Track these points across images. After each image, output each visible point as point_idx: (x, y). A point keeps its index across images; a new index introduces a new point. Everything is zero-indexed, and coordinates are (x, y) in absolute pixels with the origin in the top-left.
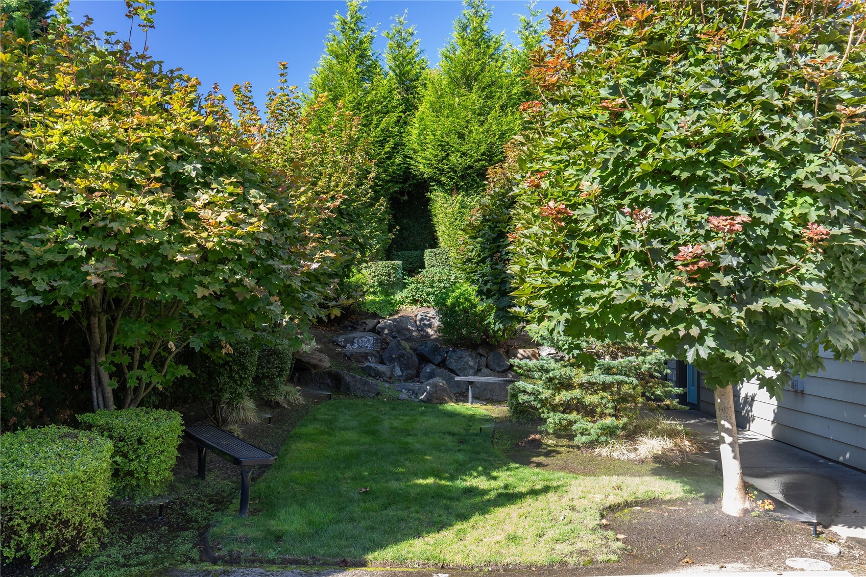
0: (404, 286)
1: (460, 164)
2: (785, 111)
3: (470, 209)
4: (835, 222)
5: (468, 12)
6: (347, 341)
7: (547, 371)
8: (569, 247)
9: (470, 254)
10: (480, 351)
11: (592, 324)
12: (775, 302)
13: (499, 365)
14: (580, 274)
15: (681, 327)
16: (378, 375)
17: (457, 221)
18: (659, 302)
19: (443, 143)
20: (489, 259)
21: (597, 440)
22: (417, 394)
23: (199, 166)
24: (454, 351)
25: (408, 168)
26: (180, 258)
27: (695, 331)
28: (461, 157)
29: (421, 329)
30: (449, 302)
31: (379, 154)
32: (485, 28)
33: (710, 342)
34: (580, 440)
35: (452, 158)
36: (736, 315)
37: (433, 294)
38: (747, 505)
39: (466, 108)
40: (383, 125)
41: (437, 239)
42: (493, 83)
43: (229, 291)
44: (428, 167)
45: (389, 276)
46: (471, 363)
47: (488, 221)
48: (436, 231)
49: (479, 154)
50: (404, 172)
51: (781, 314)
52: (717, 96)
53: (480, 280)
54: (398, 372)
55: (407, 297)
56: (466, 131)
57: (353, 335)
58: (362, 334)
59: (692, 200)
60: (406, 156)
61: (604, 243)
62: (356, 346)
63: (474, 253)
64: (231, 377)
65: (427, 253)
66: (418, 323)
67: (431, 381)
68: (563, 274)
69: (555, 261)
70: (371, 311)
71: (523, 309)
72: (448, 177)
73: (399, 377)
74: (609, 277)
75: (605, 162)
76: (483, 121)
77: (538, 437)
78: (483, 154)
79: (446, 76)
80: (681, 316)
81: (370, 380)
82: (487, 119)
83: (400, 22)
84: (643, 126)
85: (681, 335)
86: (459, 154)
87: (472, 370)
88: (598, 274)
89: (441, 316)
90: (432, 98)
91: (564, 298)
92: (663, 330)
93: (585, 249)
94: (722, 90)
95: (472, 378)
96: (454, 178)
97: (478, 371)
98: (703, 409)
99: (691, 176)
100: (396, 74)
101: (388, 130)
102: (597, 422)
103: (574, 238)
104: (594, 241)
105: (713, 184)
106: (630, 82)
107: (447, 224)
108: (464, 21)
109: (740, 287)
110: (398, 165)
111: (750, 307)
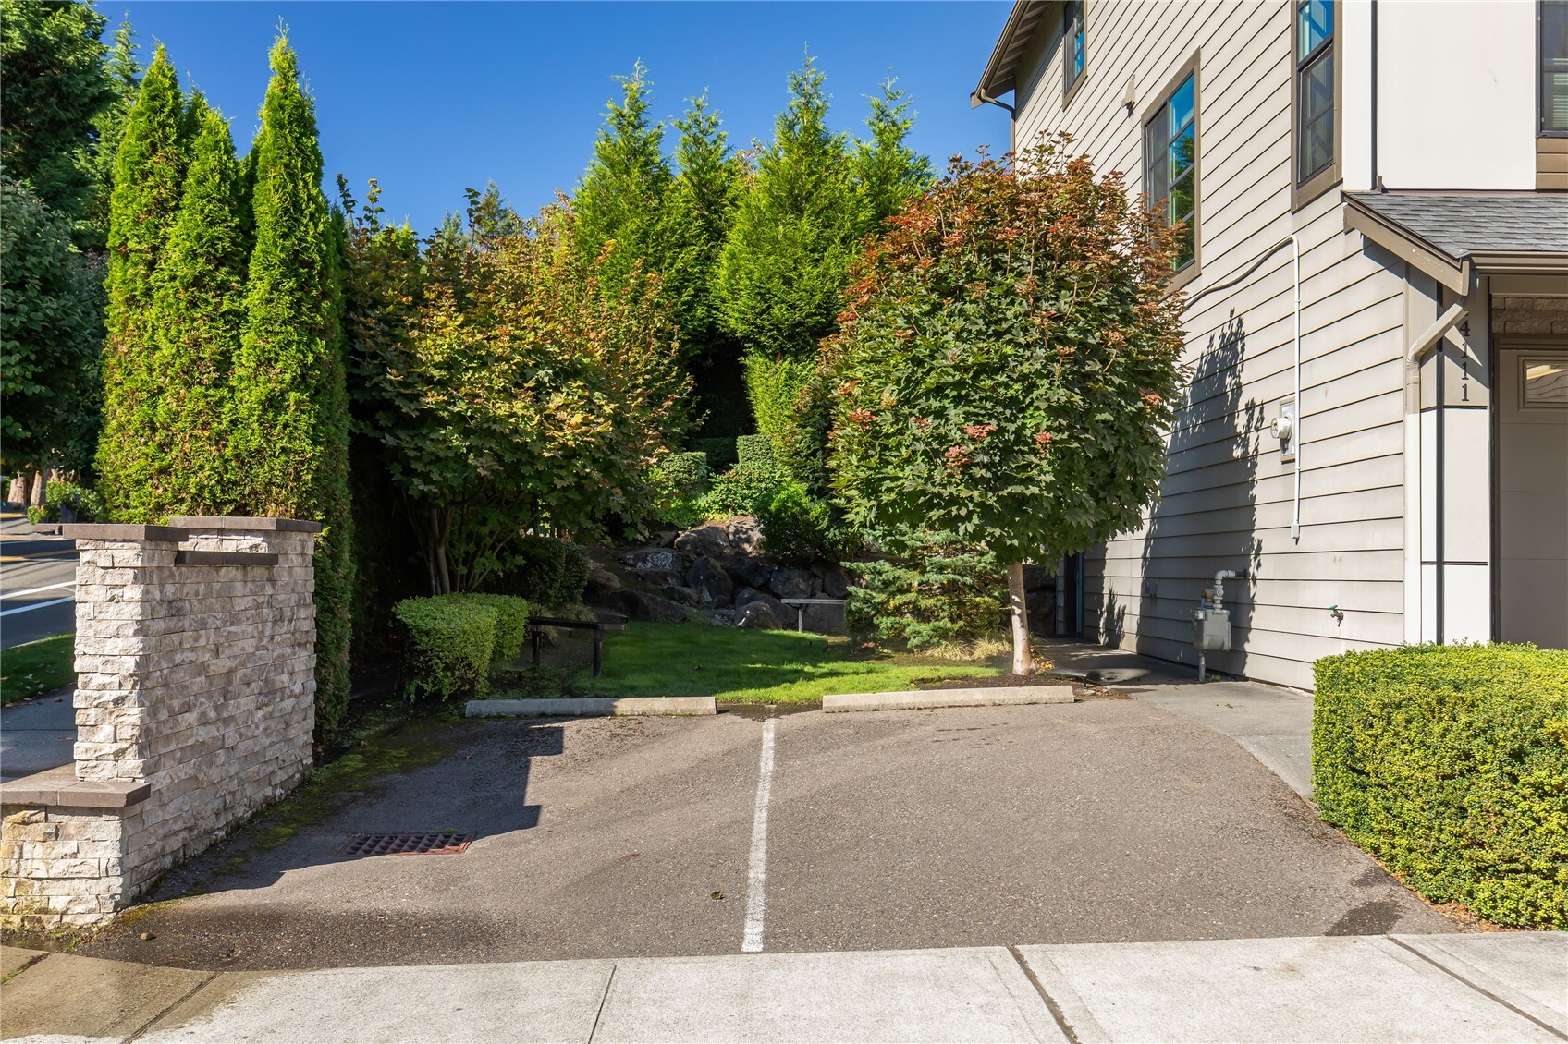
0: (709, 487)
1: (787, 320)
2: (1028, 346)
3: (801, 380)
4: (1059, 430)
5: (796, 101)
6: (637, 558)
7: (880, 573)
8: (873, 447)
9: (798, 446)
10: (815, 570)
11: (894, 509)
12: (1017, 489)
13: (839, 589)
14: (881, 468)
15: (954, 509)
16: (683, 598)
17: (783, 398)
18: (936, 490)
19: (762, 291)
20: (820, 452)
21: (929, 642)
22: (733, 620)
23: (550, 372)
24: (780, 571)
25: (713, 323)
26: (547, 454)
27: (963, 512)
28: (787, 310)
29: (736, 544)
30: (773, 506)
31: (675, 304)
32: (820, 126)
33: (976, 520)
34: (914, 642)
35: (775, 311)
36: (991, 499)
37: (751, 497)
38: (1033, 666)
39: (794, 243)
40: (678, 265)
41: (755, 421)
42: (831, 206)
43: (581, 482)
44: (742, 324)
45: (689, 472)
46: (802, 586)
47: (819, 407)
48: (753, 411)
49: (813, 306)
50: (708, 328)
51: (1023, 500)
52: (980, 332)
53: (810, 476)
54: (707, 597)
55: (714, 502)
56: (793, 274)
57: (646, 551)
58: (656, 550)
59: (961, 412)
60: (710, 306)
61: (900, 444)
62: (649, 565)
63: (803, 444)
64: (541, 578)
65: (741, 440)
66: (731, 537)
67: (751, 604)
68: (870, 468)
69: (862, 458)
70: (665, 520)
71: (843, 500)
72: (770, 337)
73: (707, 603)
74: (903, 470)
75: (899, 379)
76: (817, 260)
77: (871, 644)
78: (818, 306)
79: (766, 195)
80: (954, 500)
81: (674, 603)
82: (822, 258)
83: (698, 106)
84: (928, 352)
85: (953, 514)
86: (784, 306)
87: (804, 592)
88: (895, 468)
89: (762, 526)
90: (746, 228)
91: (870, 488)
92: (942, 512)
93: (885, 448)
94: (984, 328)
95: (802, 601)
96: (777, 339)
97: (813, 596)
98: (1086, 636)
99: (959, 394)
100: (694, 184)
101: (685, 270)
102: (931, 625)
103: (877, 438)
104: (892, 442)
105: (975, 400)
106: (921, 313)
107: (769, 401)
108: (791, 117)
109: (996, 478)
110: (700, 320)
111: (1001, 493)
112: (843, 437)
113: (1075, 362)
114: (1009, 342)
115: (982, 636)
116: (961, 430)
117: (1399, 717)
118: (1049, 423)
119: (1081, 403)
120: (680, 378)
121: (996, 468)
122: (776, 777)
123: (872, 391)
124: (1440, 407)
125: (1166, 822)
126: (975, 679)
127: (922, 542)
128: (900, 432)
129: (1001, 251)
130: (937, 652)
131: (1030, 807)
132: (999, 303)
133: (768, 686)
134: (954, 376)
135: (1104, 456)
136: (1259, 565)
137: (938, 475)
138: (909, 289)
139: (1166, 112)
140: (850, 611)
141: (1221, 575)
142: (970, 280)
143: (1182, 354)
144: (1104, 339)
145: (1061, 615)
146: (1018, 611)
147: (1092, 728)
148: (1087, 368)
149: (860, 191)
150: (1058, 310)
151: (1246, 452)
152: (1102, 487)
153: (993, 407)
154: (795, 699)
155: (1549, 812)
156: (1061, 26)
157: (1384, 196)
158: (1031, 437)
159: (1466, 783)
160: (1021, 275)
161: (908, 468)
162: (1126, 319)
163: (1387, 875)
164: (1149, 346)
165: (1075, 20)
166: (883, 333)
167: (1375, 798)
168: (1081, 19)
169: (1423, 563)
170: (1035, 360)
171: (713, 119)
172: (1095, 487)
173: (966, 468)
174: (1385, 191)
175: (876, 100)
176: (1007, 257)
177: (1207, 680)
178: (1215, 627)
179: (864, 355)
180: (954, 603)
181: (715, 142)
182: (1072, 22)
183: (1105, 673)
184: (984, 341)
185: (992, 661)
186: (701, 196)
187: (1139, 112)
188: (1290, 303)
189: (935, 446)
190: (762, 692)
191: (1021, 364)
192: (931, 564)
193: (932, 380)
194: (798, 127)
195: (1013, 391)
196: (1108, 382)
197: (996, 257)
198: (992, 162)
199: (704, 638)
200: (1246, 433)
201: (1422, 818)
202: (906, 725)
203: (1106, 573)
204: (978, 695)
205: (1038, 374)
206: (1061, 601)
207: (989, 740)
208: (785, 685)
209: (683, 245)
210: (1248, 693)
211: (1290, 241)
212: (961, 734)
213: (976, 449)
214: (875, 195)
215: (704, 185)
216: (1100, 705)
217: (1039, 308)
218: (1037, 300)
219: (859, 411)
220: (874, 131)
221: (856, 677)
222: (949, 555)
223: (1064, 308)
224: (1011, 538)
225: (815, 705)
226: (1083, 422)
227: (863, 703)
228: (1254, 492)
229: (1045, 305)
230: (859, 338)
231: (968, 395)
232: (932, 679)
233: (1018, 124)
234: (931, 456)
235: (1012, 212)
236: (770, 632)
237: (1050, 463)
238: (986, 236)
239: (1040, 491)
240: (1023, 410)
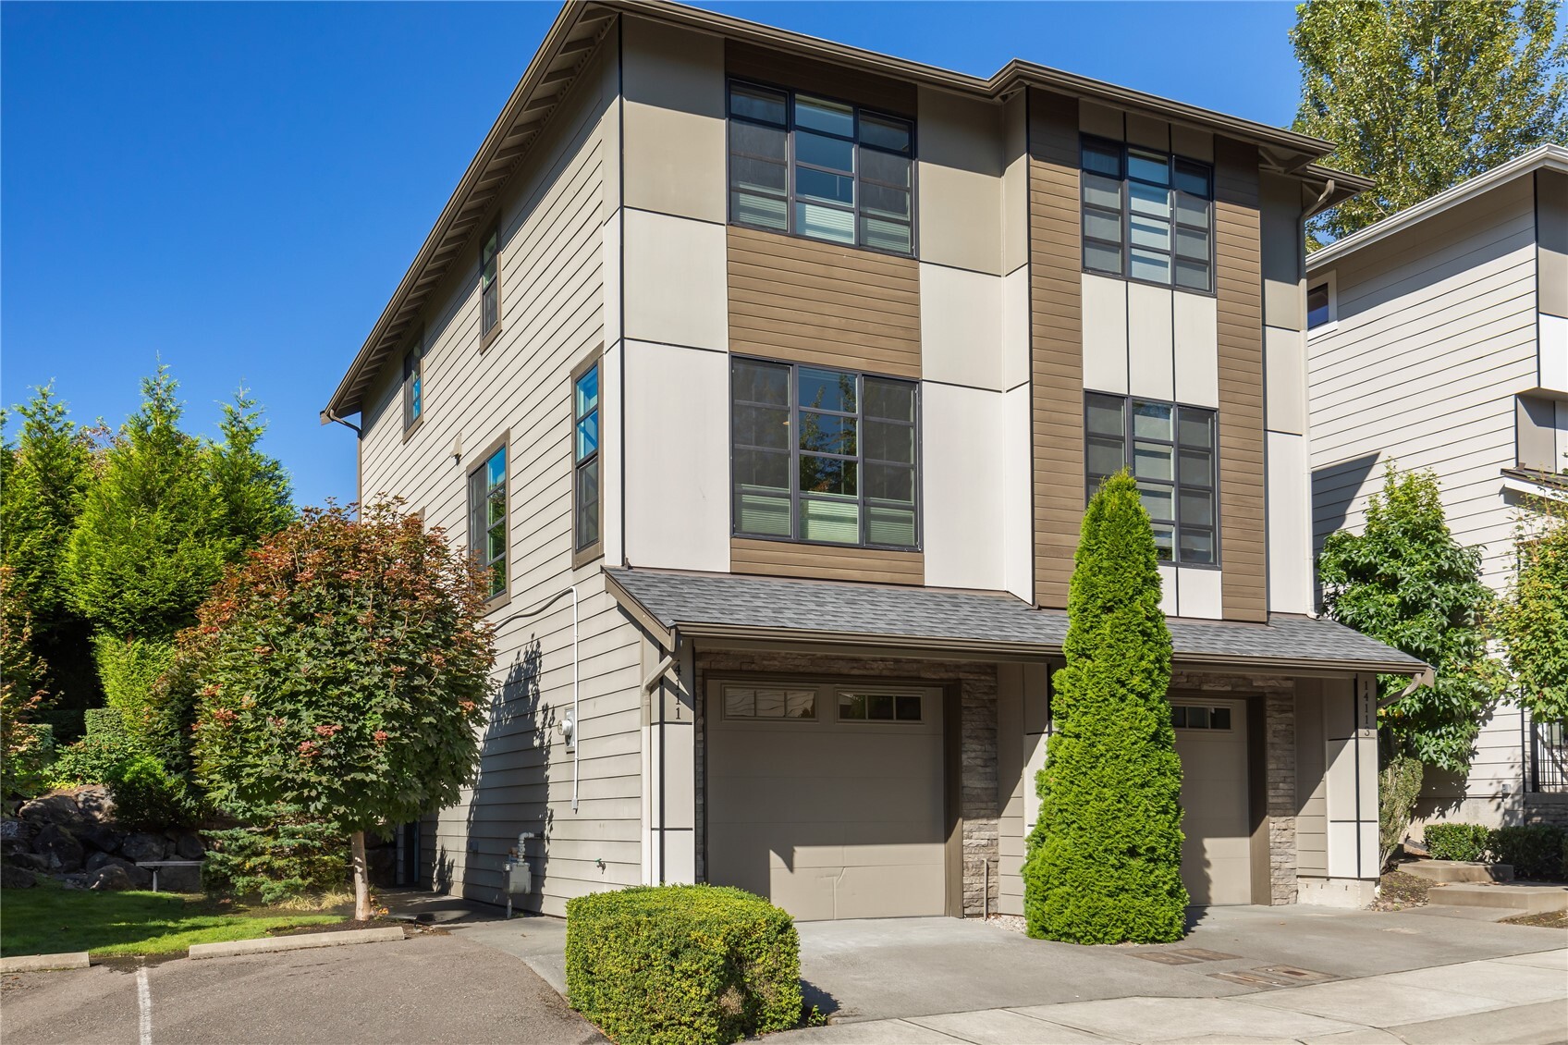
0: (57, 757)
1: (139, 604)
2: (368, 664)
3: (153, 659)
4: (393, 729)
5: (149, 403)
7: (237, 840)
8: (235, 740)
9: (155, 726)
10: (168, 835)
11: (253, 790)
12: (359, 776)
13: (192, 851)
14: (241, 758)
15: (306, 791)
16: (32, 864)
17: (135, 675)
18: (290, 776)
19: (114, 577)
20: (178, 732)
21: (281, 896)
22: (86, 883)
24: (133, 836)
25: (61, 604)
27: (314, 793)
28: (139, 595)
29: (86, 812)
30: (126, 778)
32: (174, 428)
33: (324, 799)
34: (268, 897)
35: (127, 595)
36: (337, 784)
37: (101, 767)
38: (372, 913)
39: (147, 535)
40: (24, 548)
41: (104, 696)
42: (184, 502)
44: (93, 606)
46: (156, 849)
47: (177, 693)
48: (102, 686)
49: (166, 593)
50: (55, 608)
51: (363, 784)
52: (328, 652)
53: (168, 753)
54: (56, 862)
55: (61, 772)
56: (146, 564)
59: (312, 714)
60: (59, 588)
61: (259, 738)
63: (160, 725)
65: (90, 714)
66: (80, 805)
67: (104, 868)
68: (231, 758)
69: (224, 749)
71: (205, 782)
72: (122, 619)
73: (57, 868)
74: (261, 760)
75: (258, 686)
76: (171, 552)
77: (228, 901)
78: (172, 594)
79: (118, 487)
80: (305, 784)
81: (24, 870)
82: (176, 550)
83: (44, 395)
84: (283, 665)
85: (305, 795)
86: (137, 592)
87: (157, 855)
88: (254, 757)
89: (114, 795)
90: (97, 517)
91: (232, 774)
92: (295, 793)
93: (245, 740)
94: (331, 648)
95: (157, 863)
96: (129, 621)
97: (166, 858)
98: (423, 886)
99: (310, 700)
100: (38, 469)
101: (31, 553)
102: (283, 882)
103: (239, 733)
104: (251, 736)
105: (323, 706)
106: (277, 633)
107: (120, 677)
108: (143, 418)
109: (341, 766)
110: (47, 600)
111: (345, 778)
112: (207, 731)
113: (406, 677)
114: (352, 661)
115: (329, 890)
116: (313, 729)
117: (612, 935)
118: (385, 724)
119: (410, 710)
120: (34, 662)
121: (341, 758)
122: (153, 1011)
123: (234, 694)
124: (662, 723)
125: (463, 1018)
126: (323, 926)
127: (275, 812)
128: (259, 729)
129: (347, 587)
130: (289, 905)
131: (365, 1016)
132: (344, 629)
133: (135, 941)
134: (306, 686)
135: (428, 749)
136: (551, 829)
137: (292, 765)
138: (267, 613)
139: (485, 471)
140: (207, 872)
141: (523, 836)
142: (319, 609)
143: (493, 666)
144: (430, 661)
145: (401, 868)
146: (360, 870)
147: (416, 958)
148: (416, 682)
149: (214, 490)
150: (392, 637)
151: (542, 743)
152: (428, 773)
153: (339, 711)
154: (162, 950)
155: (691, 986)
156: (401, 374)
157: (629, 572)
158: (370, 734)
159: (646, 973)
160: (362, 607)
161: (266, 758)
162: (448, 644)
163: (604, 1036)
164: (465, 666)
165: (414, 373)
166: (243, 647)
167: (599, 988)
168: (418, 373)
169: (652, 829)
170: (374, 675)
171: (60, 408)
172: (423, 772)
173: (315, 759)
174: (630, 568)
175: (229, 406)
176: (351, 593)
177: (513, 917)
178: (519, 876)
179: (226, 663)
180: (305, 863)
181: (61, 430)
182: (411, 373)
183: (437, 914)
184: (332, 658)
185: (337, 910)
186: (46, 480)
187: (465, 463)
188: (573, 636)
189: (289, 740)
190: (130, 946)
191: (362, 678)
192: (284, 831)
193: (287, 687)
194: (150, 430)
195: (355, 699)
196: (432, 694)
197: (341, 591)
198: (338, 509)
199: (60, 901)
200: (542, 728)
201: (623, 999)
202: (264, 965)
203: (438, 833)
204: (325, 938)
205: (375, 685)
206: (401, 856)
207: (334, 972)
208: (151, 939)
209: (28, 527)
210: (540, 925)
211: (571, 591)
212: (311, 969)
213: (324, 744)
214: (227, 495)
215: (51, 471)
216: (427, 940)
217: (376, 634)
218: (375, 628)
219: (222, 710)
220: (226, 435)
221: (217, 930)
222: (300, 823)
223: (396, 633)
224: (354, 815)
225: (182, 954)
226: (413, 723)
227: (225, 950)
228: (547, 773)
229: (382, 632)
230: (222, 649)
231: (317, 701)
232: (285, 928)
233: (365, 443)
234: (285, 748)
235: (355, 556)
236: (127, 893)
237: (386, 755)
238: (332, 575)
239: (378, 778)
240: (364, 714)
